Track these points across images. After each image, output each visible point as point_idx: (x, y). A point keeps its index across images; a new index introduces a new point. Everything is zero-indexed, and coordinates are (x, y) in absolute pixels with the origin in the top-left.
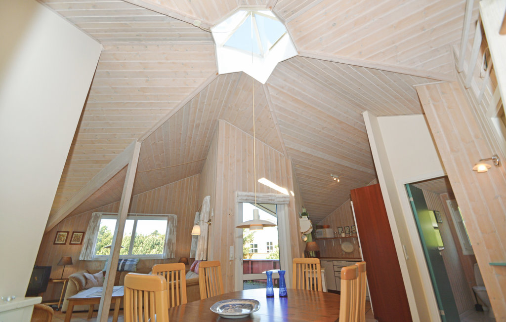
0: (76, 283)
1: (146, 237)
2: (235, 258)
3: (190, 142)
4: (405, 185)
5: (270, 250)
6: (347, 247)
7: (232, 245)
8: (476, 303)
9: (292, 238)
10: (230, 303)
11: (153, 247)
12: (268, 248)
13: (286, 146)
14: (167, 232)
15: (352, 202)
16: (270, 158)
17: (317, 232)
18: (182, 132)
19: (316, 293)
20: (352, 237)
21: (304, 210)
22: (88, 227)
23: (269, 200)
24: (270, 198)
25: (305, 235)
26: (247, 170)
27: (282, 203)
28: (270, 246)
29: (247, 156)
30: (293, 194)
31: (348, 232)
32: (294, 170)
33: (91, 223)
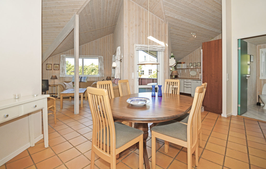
0: (61, 87)
1: (88, 66)
2: (135, 78)
3: (107, 14)
4: (238, 40)
5: (150, 73)
6: (193, 73)
7: (133, 72)
8: (258, 101)
9: (165, 69)
10: (135, 99)
11: (92, 71)
12: (149, 72)
13: (166, 15)
14: (99, 64)
15: (202, 50)
16: (155, 23)
17: (178, 66)
18: (101, 7)
19: (176, 95)
20: (197, 68)
21: (172, 54)
22: (61, 62)
23: (153, 49)
24: (154, 48)
25: (171, 67)
26: (141, 31)
27: (161, 50)
28: (150, 71)
29: (141, 22)
30: (167, 45)
31: (195, 66)
32: (169, 31)
33: (62, 60)
